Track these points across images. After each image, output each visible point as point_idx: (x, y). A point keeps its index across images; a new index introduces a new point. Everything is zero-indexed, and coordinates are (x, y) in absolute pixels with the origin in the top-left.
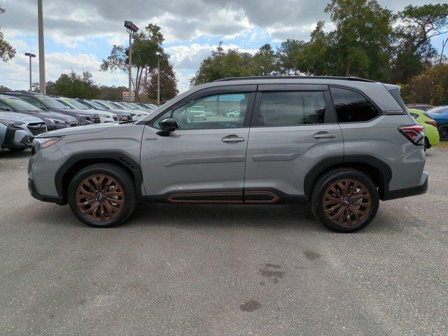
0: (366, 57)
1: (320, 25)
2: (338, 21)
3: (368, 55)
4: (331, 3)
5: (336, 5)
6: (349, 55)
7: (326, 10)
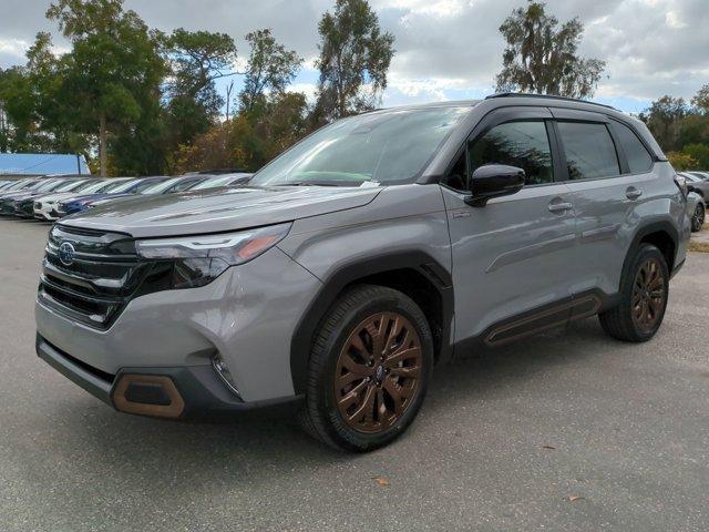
0: (135, 102)
1: (42, 39)
2: (73, 36)
3: (135, 98)
4: (57, 4)
5: (67, 9)
6: (104, 97)
7: (49, 14)
